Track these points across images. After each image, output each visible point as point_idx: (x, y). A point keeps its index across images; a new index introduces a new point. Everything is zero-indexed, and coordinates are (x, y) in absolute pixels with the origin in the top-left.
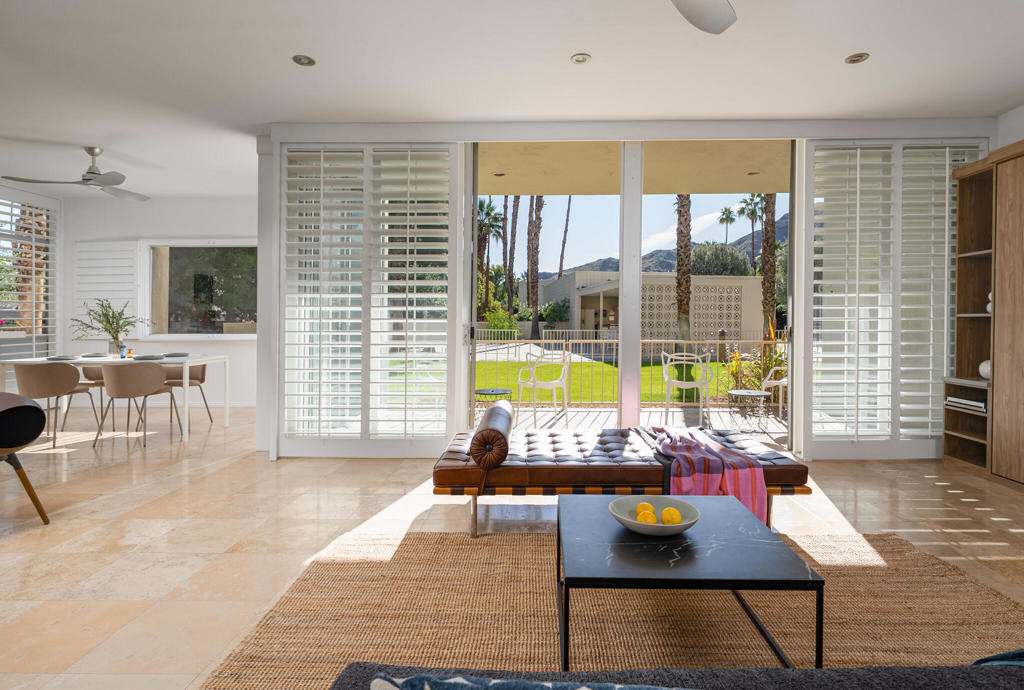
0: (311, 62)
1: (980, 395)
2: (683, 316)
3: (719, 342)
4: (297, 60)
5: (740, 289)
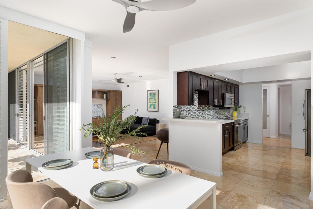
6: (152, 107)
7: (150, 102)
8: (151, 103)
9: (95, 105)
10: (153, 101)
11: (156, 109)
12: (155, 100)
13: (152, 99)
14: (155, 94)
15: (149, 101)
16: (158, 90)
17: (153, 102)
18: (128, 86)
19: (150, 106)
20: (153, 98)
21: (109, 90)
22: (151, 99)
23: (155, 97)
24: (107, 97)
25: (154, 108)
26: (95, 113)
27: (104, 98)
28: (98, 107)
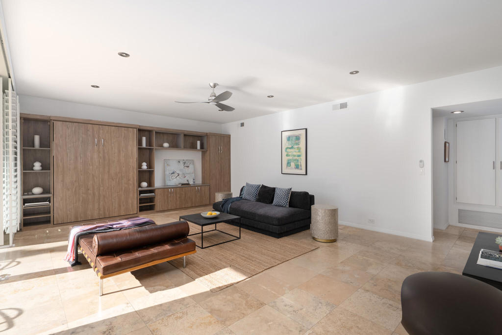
6: (293, 164)
7: (287, 155)
8: (290, 158)
9: (179, 162)
10: (294, 152)
11: (301, 169)
12: (299, 151)
13: (292, 148)
14: (298, 138)
15: (286, 153)
16: (306, 129)
17: (295, 156)
18: (242, 125)
19: (289, 164)
20: (295, 146)
21: (207, 133)
22: (290, 148)
23: (299, 144)
24: (202, 147)
25: (297, 167)
26: (180, 176)
27: (196, 148)
28: (185, 165)
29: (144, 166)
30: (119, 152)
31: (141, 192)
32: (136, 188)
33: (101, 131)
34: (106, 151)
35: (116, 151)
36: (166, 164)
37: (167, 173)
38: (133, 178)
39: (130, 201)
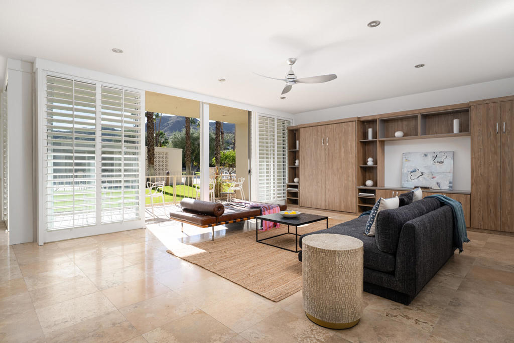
0: (121, 51)
1: (296, 187)
2: (151, 165)
3: (166, 176)
4: (114, 50)
5: (167, 154)
9: (427, 155)
26: (424, 176)
27: (453, 132)
28: (436, 160)
29: (370, 162)
30: (340, 148)
31: (361, 191)
32: (355, 187)
33: (327, 131)
34: (330, 149)
35: (338, 148)
36: (404, 159)
37: (405, 171)
38: (353, 175)
39: (349, 198)
